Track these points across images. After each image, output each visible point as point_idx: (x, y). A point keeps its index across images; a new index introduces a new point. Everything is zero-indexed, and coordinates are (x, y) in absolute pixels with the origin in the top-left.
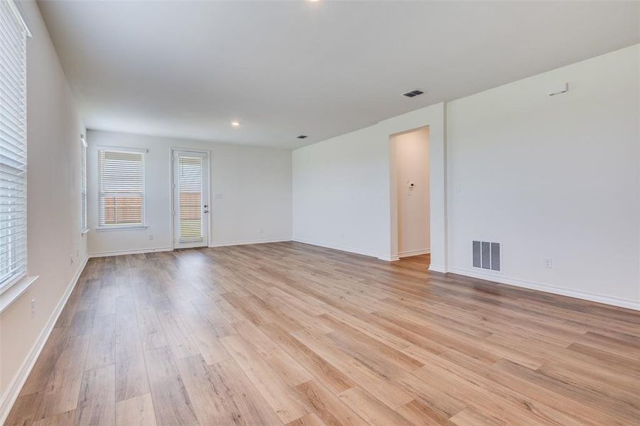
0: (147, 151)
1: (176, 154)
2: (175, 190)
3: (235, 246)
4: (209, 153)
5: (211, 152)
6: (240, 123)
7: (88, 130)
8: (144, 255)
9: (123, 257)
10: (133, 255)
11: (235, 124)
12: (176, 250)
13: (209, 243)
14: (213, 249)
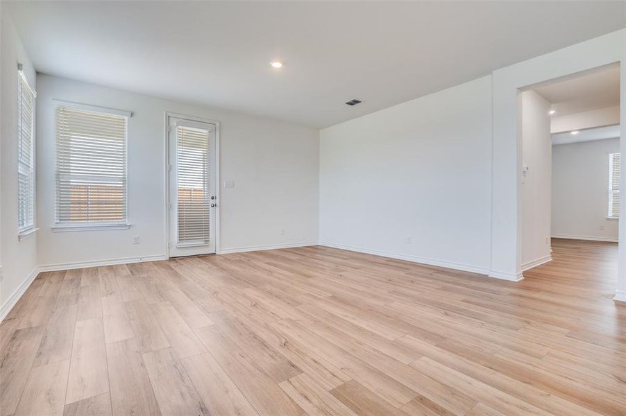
0: (132, 115)
1: (173, 122)
2: (171, 172)
3: (251, 252)
4: (218, 125)
5: (220, 123)
6: (284, 64)
7: (38, 73)
8: (126, 267)
9: (94, 271)
10: (110, 268)
11: (277, 65)
12: (173, 259)
13: (218, 249)
14: (226, 258)
